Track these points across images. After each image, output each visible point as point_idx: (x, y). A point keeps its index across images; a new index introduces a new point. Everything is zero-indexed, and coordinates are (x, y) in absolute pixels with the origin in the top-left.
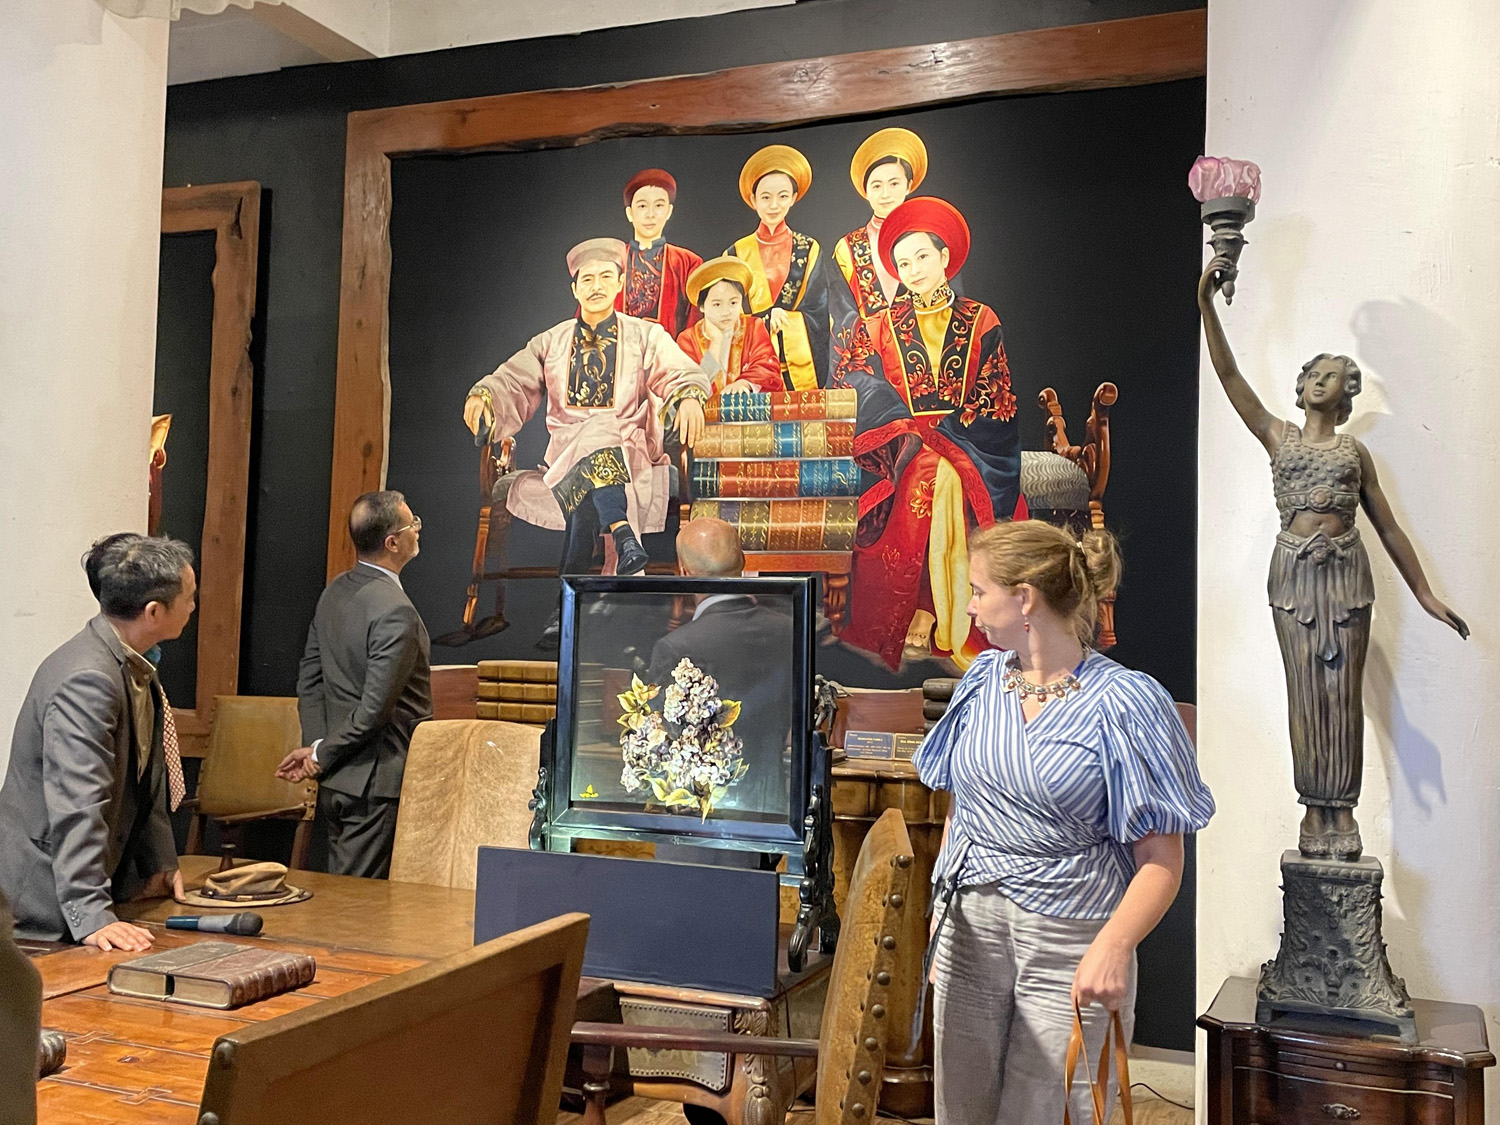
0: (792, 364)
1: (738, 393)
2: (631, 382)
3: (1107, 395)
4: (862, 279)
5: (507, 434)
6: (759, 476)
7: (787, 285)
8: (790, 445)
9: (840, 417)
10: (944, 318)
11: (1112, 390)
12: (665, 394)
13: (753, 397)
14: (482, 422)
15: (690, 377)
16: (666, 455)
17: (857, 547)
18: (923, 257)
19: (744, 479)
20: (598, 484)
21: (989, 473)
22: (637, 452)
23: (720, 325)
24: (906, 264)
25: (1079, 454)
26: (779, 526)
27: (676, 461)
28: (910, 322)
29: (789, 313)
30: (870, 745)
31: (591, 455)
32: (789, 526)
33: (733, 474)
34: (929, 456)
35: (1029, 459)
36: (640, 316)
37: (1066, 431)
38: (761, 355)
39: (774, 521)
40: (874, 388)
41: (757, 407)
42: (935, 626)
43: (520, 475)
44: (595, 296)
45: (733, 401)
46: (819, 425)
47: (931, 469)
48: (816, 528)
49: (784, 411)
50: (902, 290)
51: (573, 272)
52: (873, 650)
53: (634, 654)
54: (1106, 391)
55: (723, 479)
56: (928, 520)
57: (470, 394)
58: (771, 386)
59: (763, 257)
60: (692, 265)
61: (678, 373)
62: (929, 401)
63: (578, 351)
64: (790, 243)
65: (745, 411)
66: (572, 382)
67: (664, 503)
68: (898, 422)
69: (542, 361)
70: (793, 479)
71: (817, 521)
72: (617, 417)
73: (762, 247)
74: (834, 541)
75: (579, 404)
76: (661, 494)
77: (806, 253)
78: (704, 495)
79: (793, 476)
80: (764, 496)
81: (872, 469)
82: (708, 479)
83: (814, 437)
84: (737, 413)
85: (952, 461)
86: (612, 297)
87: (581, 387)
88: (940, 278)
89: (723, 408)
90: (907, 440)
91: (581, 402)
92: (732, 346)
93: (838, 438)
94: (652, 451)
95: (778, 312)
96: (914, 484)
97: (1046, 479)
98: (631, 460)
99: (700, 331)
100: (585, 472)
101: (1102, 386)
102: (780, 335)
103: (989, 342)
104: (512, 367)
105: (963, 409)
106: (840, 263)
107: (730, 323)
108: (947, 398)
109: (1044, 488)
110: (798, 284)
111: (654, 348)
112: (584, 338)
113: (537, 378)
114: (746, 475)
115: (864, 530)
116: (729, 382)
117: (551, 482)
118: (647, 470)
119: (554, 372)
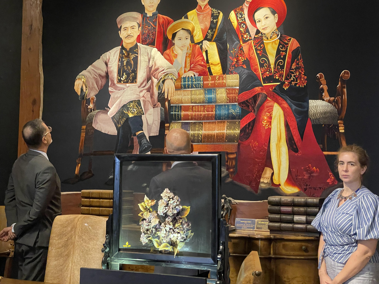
0: (212, 64)
1: (189, 77)
2: (144, 73)
3: (346, 75)
4: (241, 28)
5: (92, 95)
6: (198, 111)
7: (209, 31)
8: (211, 98)
9: (232, 86)
10: (275, 43)
11: (348, 73)
12: (158, 77)
14: (82, 90)
15: (169, 70)
16: (159, 103)
17: (240, 141)
18: (267, 18)
19: (192, 113)
20: (131, 115)
21: (295, 109)
22: (147, 102)
23: (182, 48)
24: (259, 21)
25: (334, 101)
26: (207, 132)
27: (163, 105)
28: (262, 46)
29: (211, 43)
30: (246, 224)
31: (127, 103)
32: (211, 132)
33: (187, 111)
34: (269, 102)
35: (312, 103)
36: (148, 45)
37: (328, 91)
38: (199, 61)
39: (204, 130)
40: (247, 74)
41: (197, 82)
42: (273, 174)
43: (98, 112)
44: (129, 36)
45: (187, 80)
46: (223, 90)
47: (271, 108)
48: (222, 133)
49: (208, 84)
51: (119, 26)
52: (247, 184)
53: (146, 187)
54: (345, 74)
55: (183, 113)
56: (269, 129)
57: (77, 78)
58: (202, 73)
59: (199, 19)
60: (169, 23)
61: (163, 68)
62: (270, 79)
63: (122, 60)
64: (210, 12)
65: (192, 84)
66: (119, 73)
67: (158, 123)
68: (257, 88)
69: (106, 64)
70: (213, 113)
71: (223, 130)
72: (138, 87)
73: (198, 15)
74: (230, 139)
75: (122, 82)
76: (157, 120)
77: (217, 17)
78: (175, 120)
79: (212, 111)
80: (200, 120)
81: (245, 108)
82: (177, 113)
83: (221, 95)
84: (189, 85)
85: (280, 104)
86: (136, 37)
87: (123, 75)
88: (274, 27)
89: (183, 83)
90: (261, 95)
91: (123, 81)
92: (186, 57)
93: (231, 95)
94: (153, 101)
95: (206, 42)
96: (264, 114)
97: (319, 111)
98: (144, 106)
99: (173, 51)
100: (125, 111)
101: (343, 72)
102: (206, 52)
103: (295, 53)
104: (94, 67)
105: (284, 82)
106: (232, 21)
107: (186, 47)
108: (277, 78)
109: (319, 115)
110: (214, 30)
111: (154, 58)
112: (124, 54)
113: (104, 71)
114: (193, 111)
115: (243, 134)
116: (185, 72)
117: (111, 115)
118: (151, 110)
119: (112, 69)
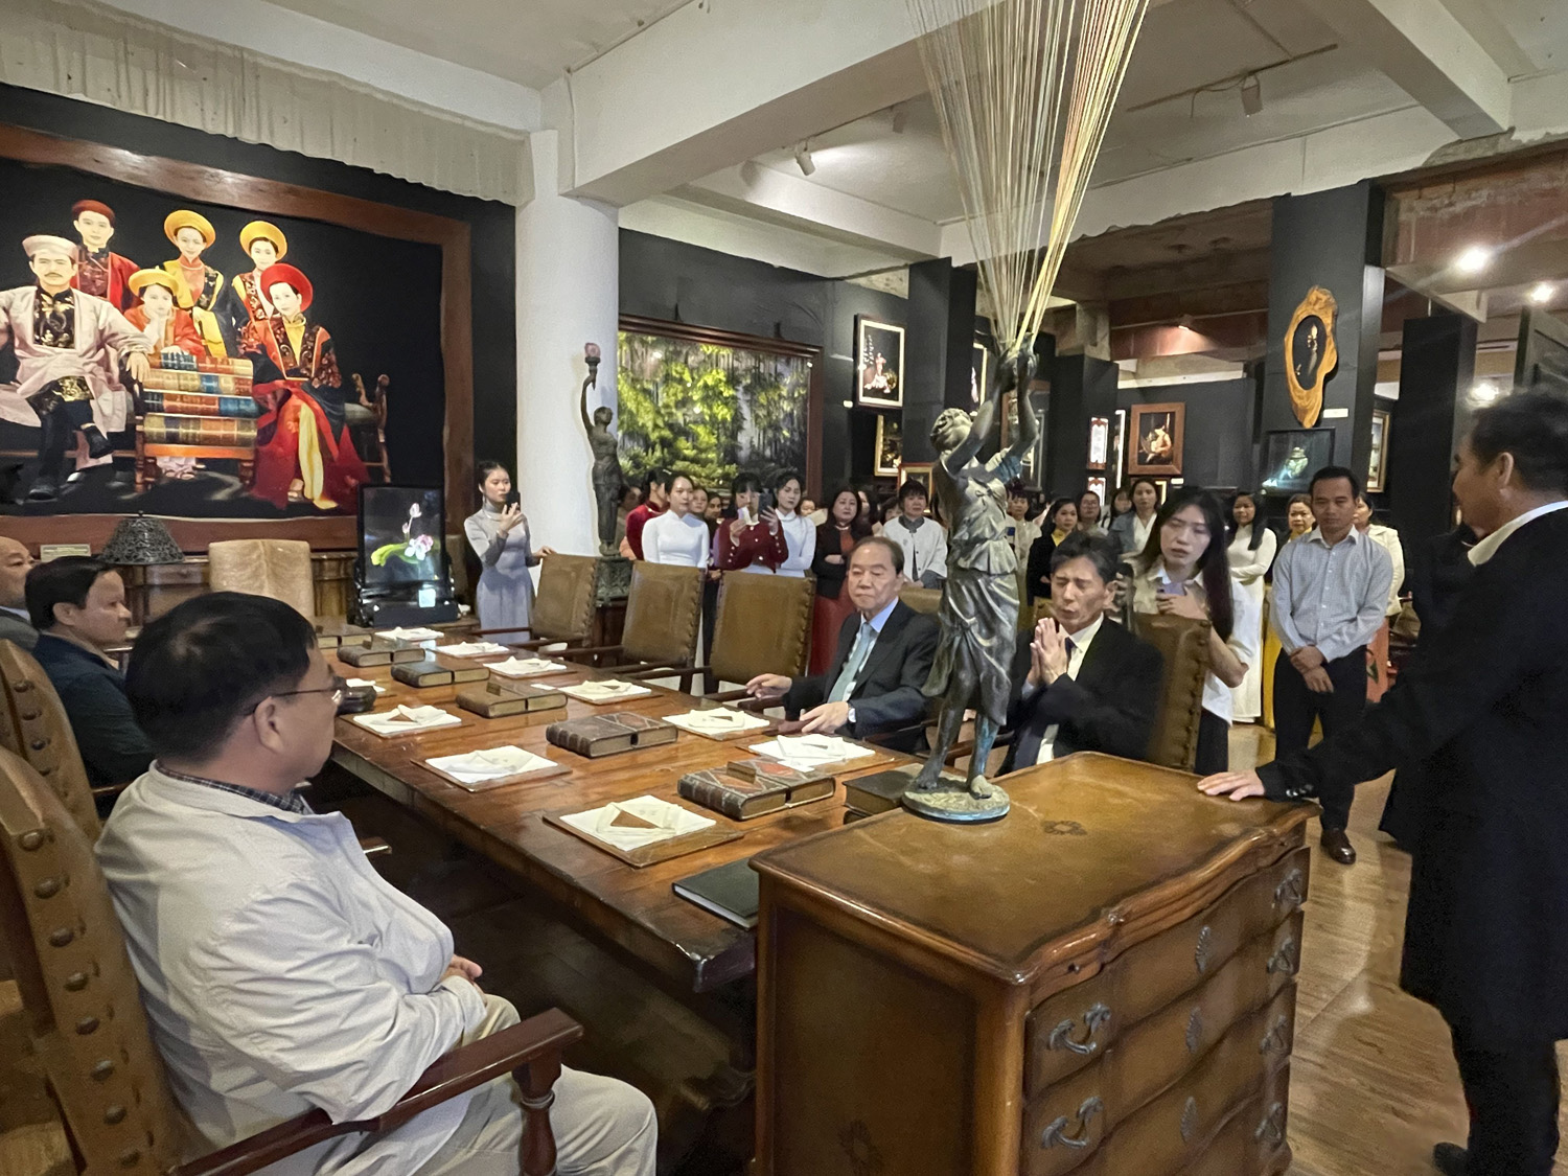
0: (210, 341)
1: (173, 353)
2: (89, 336)
3: (384, 381)
4: (251, 301)
6: (192, 403)
8: (212, 387)
9: (243, 375)
10: (301, 331)
11: (386, 379)
12: (118, 346)
13: (184, 356)
15: (137, 339)
16: (122, 385)
17: (257, 446)
18: (287, 296)
20: (68, 399)
21: (329, 412)
22: (99, 383)
23: (157, 310)
24: (277, 299)
25: (372, 406)
26: (207, 432)
27: (131, 390)
28: (282, 330)
29: (206, 312)
31: (59, 379)
32: (214, 432)
33: (174, 400)
34: (294, 400)
35: (350, 407)
36: (93, 294)
37: (366, 396)
38: (188, 333)
39: (203, 429)
40: (263, 362)
42: (304, 486)
44: (51, 274)
46: (230, 378)
47: (296, 406)
48: (231, 434)
50: (276, 311)
51: (30, 255)
54: (383, 378)
55: (166, 403)
56: (296, 435)
58: (195, 352)
59: (186, 277)
60: (132, 271)
61: (127, 335)
62: (295, 372)
63: (40, 309)
64: (203, 271)
65: (179, 364)
66: (36, 330)
67: (123, 415)
68: (278, 381)
69: (6, 311)
70: (214, 407)
71: (232, 430)
72: (79, 356)
73: (183, 269)
74: (244, 442)
75: (45, 344)
76: (121, 408)
77: (214, 279)
78: (154, 412)
79: (214, 405)
80: (196, 415)
81: (264, 405)
82: (155, 402)
83: (227, 383)
84: (173, 365)
85: (309, 404)
86: (67, 278)
87: (45, 333)
88: (297, 310)
89: (163, 361)
91: (47, 343)
92: (166, 324)
93: (241, 386)
94: (110, 380)
95: (197, 311)
96: (288, 414)
97: (356, 416)
98: (94, 385)
99: (142, 312)
100: (55, 390)
101: (381, 376)
102: (200, 324)
103: (325, 347)
105: (314, 379)
106: (237, 289)
107: (164, 310)
108: (304, 372)
110: (210, 296)
111: (107, 317)
112: (45, 301)
114: (182, 400)
115: (261, 437)
117: (22, 394)
118: (108, 394)
119: (18, 321)
